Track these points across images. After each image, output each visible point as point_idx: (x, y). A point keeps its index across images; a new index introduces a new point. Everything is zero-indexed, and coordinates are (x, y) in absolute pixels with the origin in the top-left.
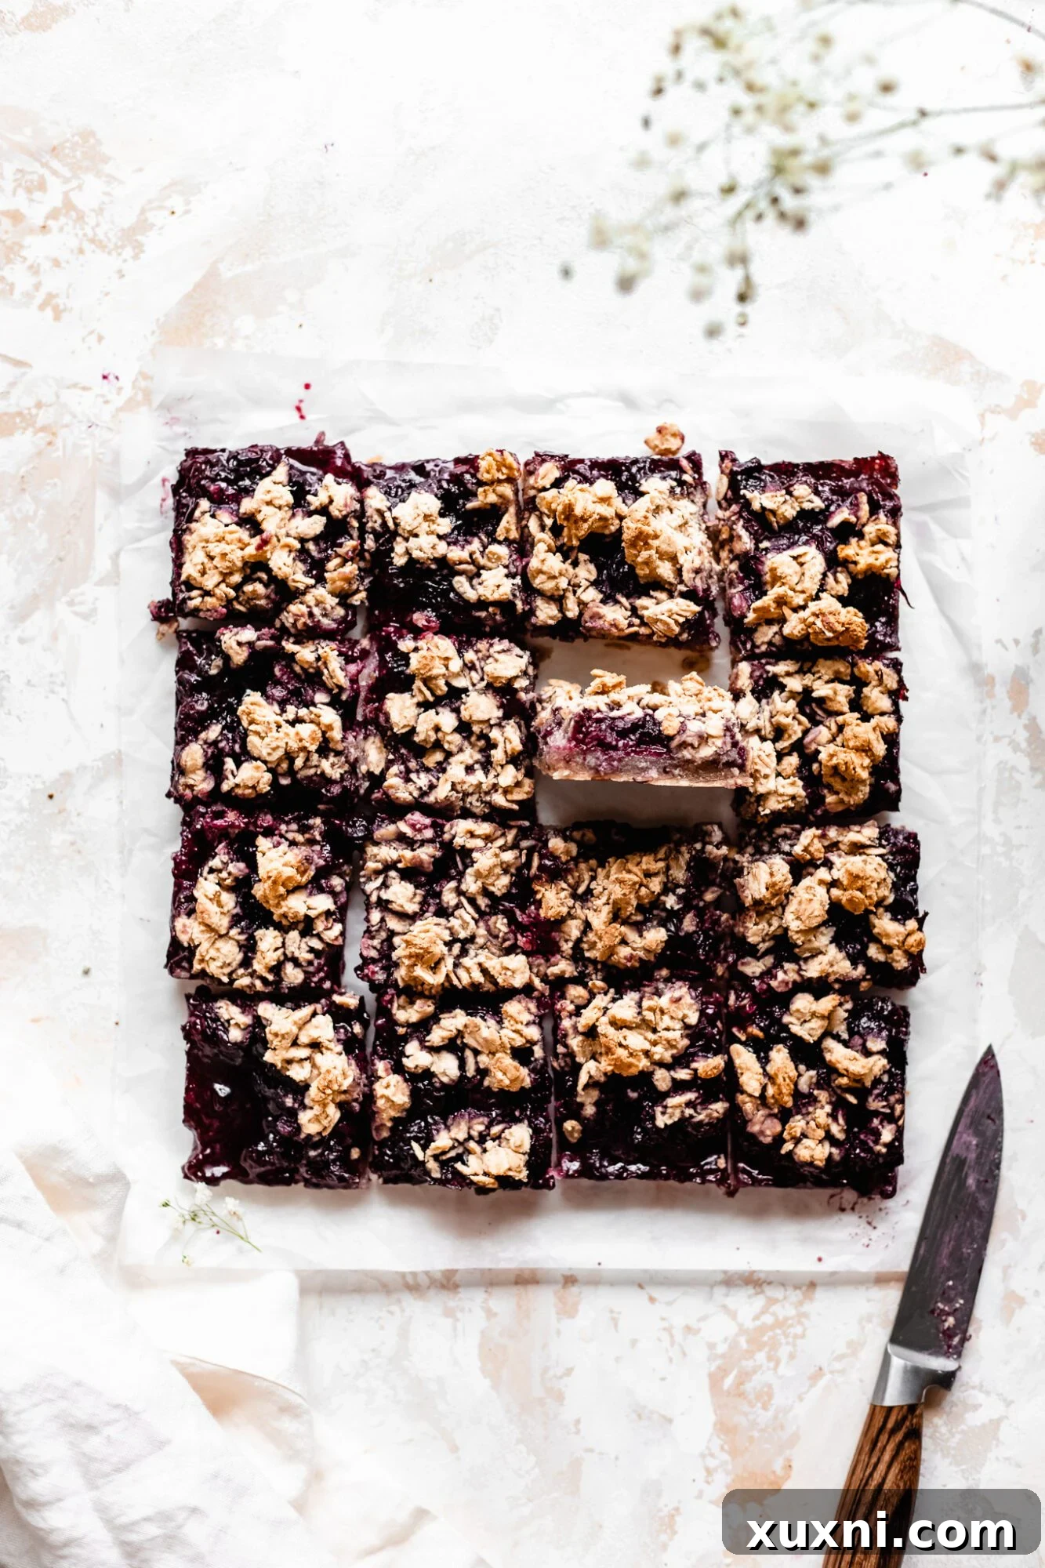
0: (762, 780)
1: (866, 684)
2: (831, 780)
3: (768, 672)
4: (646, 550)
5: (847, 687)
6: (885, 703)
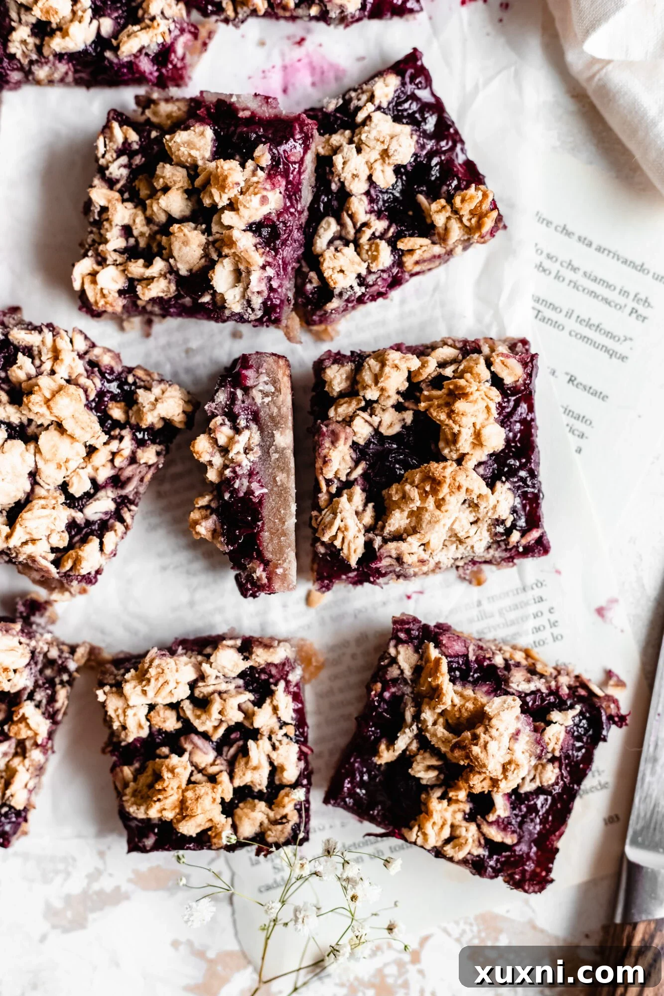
0: (139, 688)
1: (270, 804)
2: (149, 771)
3: (276, 684)
4: (420, 494)
5: (265, 782)
6: (248, 829)
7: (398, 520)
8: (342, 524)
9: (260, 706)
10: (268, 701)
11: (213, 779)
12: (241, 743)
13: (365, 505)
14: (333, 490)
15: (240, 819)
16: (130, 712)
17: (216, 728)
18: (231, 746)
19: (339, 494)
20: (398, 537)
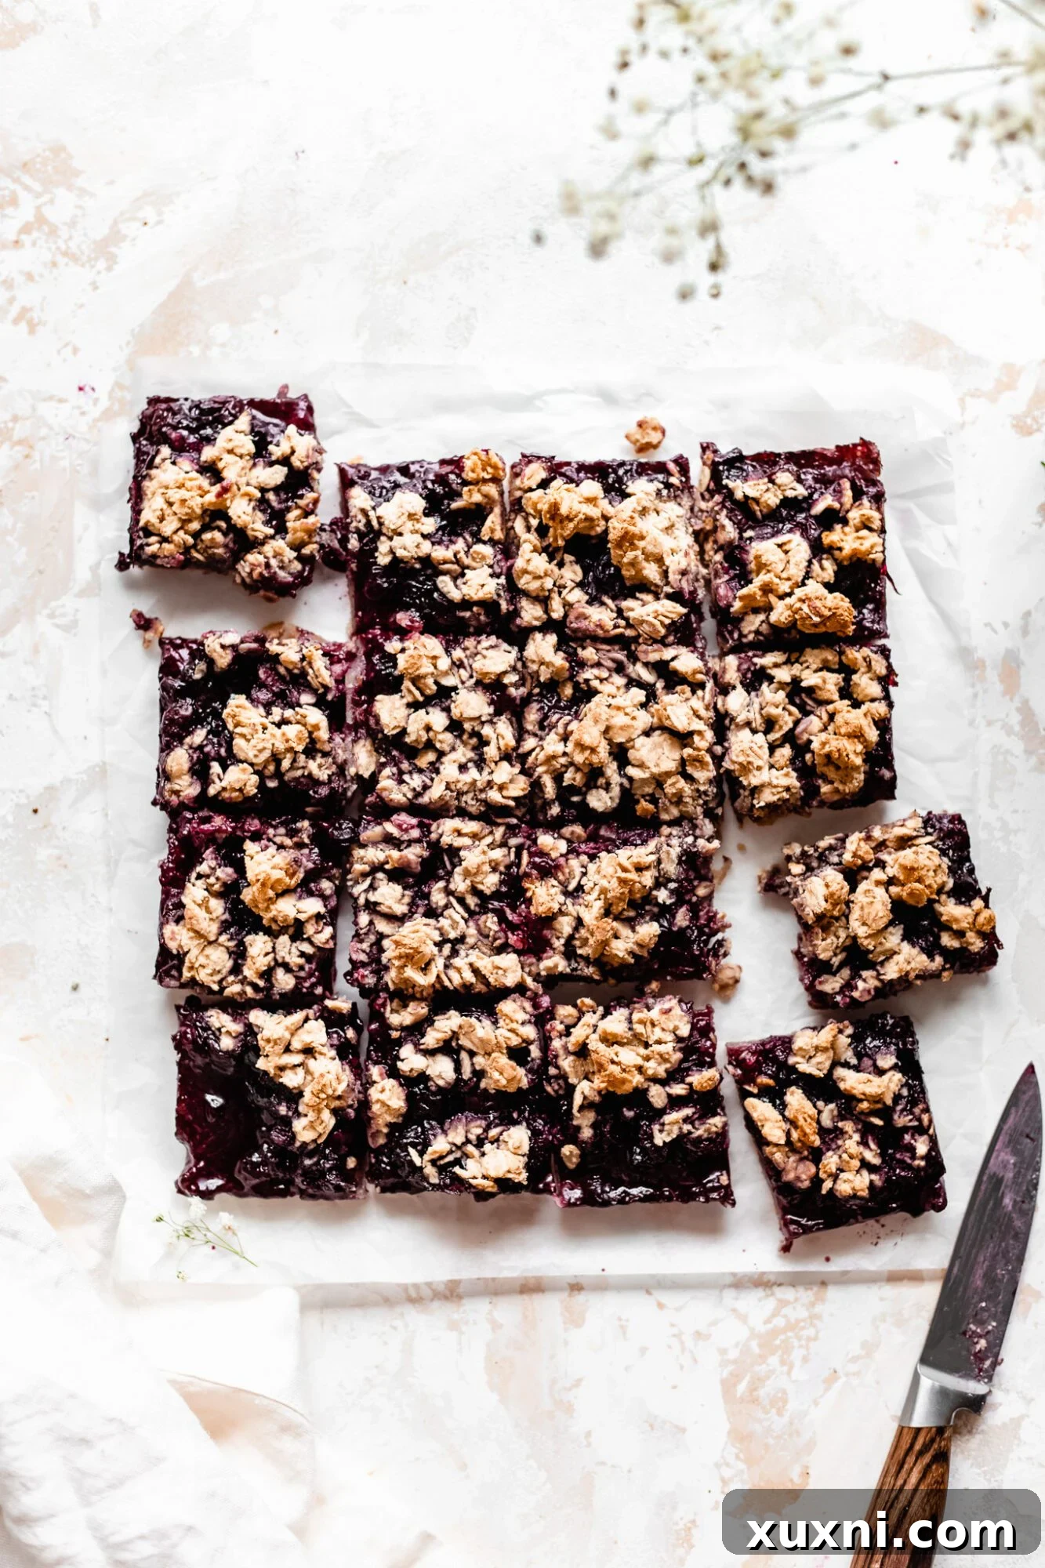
0: (755, 773)
1: (855, 672)
2: (825, 769)
3: (756, 664)
4: (632, 551)
5: (836, 675)
6: (875, 690)
7: (651, 572)
8: (652, 615)
9: (773, 678)
10: (769, 671)
11: (832, 717)
12: (803, 695)
13: (637, 599)
14: (622, 623)
15: (866, 696)
16: (775, 782)
17: (790, 714)
18: (806, 703)
19: (627, 619)
20: (665, 574)
